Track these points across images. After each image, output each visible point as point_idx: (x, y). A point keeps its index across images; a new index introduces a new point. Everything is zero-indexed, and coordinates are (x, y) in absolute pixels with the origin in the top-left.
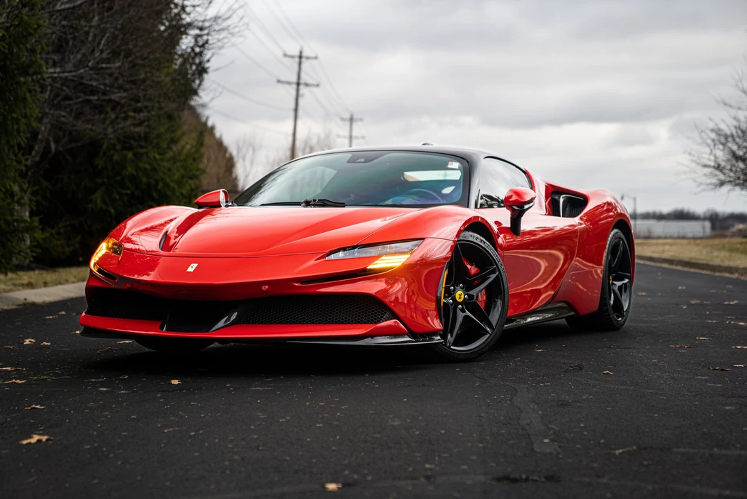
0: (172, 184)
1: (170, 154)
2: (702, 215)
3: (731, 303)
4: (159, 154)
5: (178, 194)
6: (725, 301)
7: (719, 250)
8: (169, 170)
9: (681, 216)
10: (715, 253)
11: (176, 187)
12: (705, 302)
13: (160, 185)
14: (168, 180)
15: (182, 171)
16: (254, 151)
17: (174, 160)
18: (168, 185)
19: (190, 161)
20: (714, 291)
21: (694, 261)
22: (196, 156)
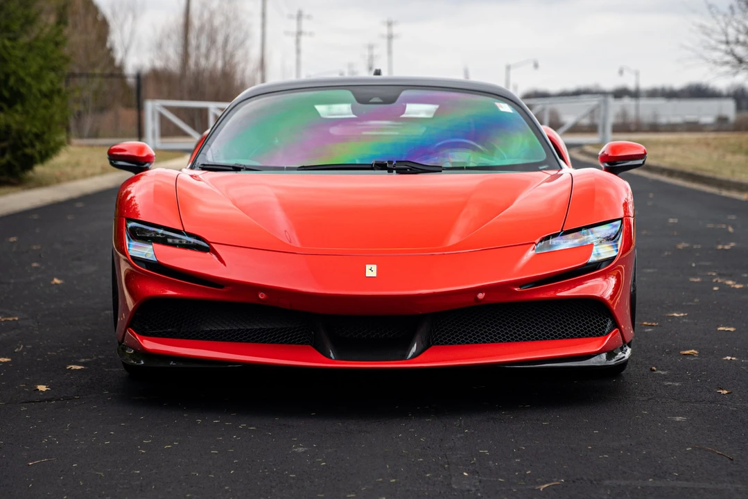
0: (28, 80)
1: (24, 39)
2: (725, 92)
3: (727, 247)
4: (9, 39)
5: (34, 90)
6: (718, 243)
7: (734, 153)
8: (23, 59)
9: (698, 93)
10: (729, 158)
11: (33, 83)
12: (695, 247)
13: (12, 81)
14: (22, 73)
15: (41, 62)
16: (135, 17)
17: (30, 47)
18: (22, 81)
19: (51, 46)
20: (710, 226)
21: (699, 173)
22: (59, 39)
